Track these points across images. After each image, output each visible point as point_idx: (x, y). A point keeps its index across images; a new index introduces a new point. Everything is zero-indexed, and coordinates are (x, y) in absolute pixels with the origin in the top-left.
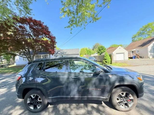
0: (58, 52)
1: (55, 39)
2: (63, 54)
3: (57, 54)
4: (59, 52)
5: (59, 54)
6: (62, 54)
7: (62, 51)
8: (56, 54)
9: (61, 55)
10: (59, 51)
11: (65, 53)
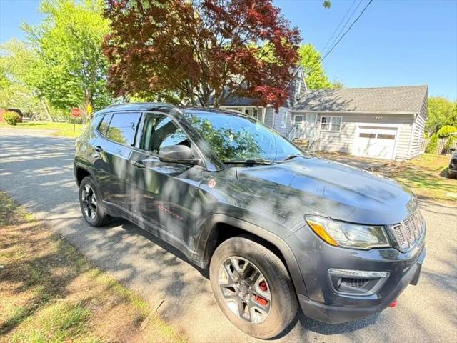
0: (308, 100)
1: (298, 40)
2: (327, 111)
3: (302, 108)
4: (312, 103)
5: (311, 108)
6: (325, 108)
7: (327, 99)
8: (297, 109)
9: (319, 114)
10: (314, 98)
11: (338, 105)
